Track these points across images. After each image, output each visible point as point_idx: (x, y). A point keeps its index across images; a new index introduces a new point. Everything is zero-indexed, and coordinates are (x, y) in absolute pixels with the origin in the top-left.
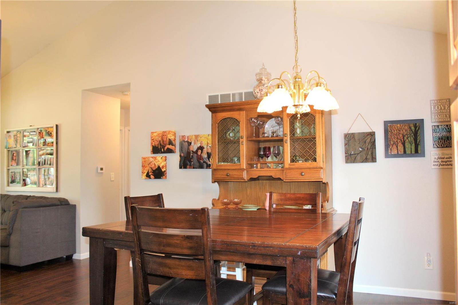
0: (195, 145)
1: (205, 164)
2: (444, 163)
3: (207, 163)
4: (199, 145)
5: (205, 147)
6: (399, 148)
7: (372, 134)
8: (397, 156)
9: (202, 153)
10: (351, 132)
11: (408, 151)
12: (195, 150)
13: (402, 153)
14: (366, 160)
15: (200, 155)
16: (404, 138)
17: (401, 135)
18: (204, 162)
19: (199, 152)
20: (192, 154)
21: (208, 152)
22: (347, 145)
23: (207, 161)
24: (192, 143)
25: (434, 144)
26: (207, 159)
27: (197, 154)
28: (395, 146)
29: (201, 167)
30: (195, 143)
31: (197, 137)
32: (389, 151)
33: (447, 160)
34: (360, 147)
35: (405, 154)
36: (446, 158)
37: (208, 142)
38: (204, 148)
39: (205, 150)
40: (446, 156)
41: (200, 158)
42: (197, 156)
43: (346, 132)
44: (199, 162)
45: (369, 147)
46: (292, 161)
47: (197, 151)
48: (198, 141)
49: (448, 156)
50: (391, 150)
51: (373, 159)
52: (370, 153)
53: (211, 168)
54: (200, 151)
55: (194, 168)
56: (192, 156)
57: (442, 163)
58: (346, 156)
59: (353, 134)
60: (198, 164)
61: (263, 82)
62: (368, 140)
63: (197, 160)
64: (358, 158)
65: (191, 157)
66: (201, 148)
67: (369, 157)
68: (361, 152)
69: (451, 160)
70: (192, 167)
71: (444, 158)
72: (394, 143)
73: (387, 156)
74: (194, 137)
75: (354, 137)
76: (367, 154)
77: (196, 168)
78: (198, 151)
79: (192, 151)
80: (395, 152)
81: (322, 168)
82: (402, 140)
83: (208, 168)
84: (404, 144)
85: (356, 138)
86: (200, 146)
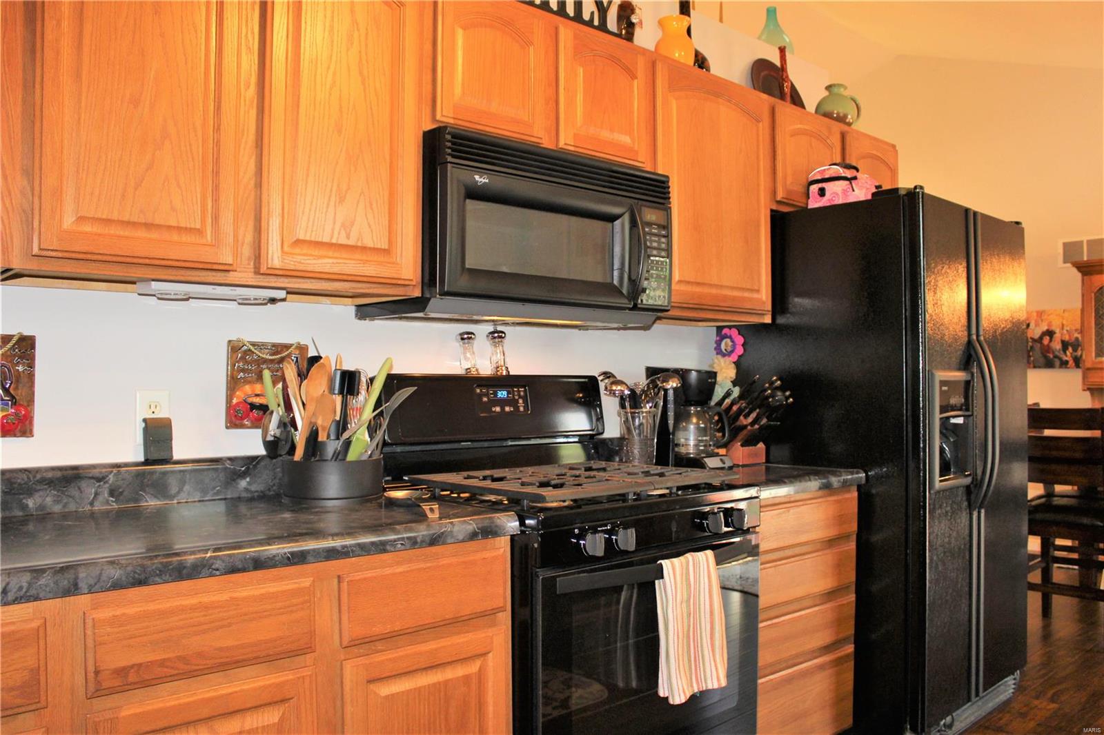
0: (1037, 328)
1: (1056, 360)
3: (1060, 359)
4: (1045, 328)
5: (1057, 331)
9: (1051, 340)
12: (1037, 336)
15: (1048, 345)
18: (1056, 357)
19: (1046, 340)
20: (1030, 344)
21: (1063, 339)
23: (1061, 356)
24: (1031, 325)
26: (1062, 352)
27: (1041, 343)
29: (1049, 364)
30: (1037, 325)
31: (1040, 314)
37: (1064, 322)
38: (1055, 333)
39: (1057, 336)
41: (1047, 349)
42: (1041, 348)
44: (1045, 357)
47: (1041, 338)
48: (1042, 321)
53: (1068, 366)
54: (1048, 338)
55: (1035, 367)
56: (1032, 347)
60: (1042, 360)
63: (1042, 353)
65: (1029, 348)
66: (1050, 333)
70: (1032, 365)
74: (1035, 314)
77: (1039, 367)
78: (1044, 338)
79: (1031, 338)
83: (1064, 366)
86: (1048, 330)
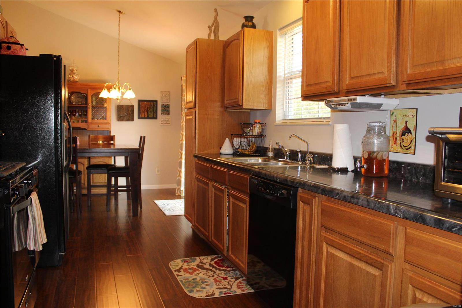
2: (166, 123)
6: (145, 114)
7: (132, 106)
8: (144, 118)
10: (121, 104)
11: (150, 116)
13: (147, 116)
14: (128, 120)
16: (148, 109)
17: (146, 108)
22: (119, 112)
25: (161, 113)
28: (143, 113)
32: (141, 116)
33: (167, 121)
34: (126, 113)
35: (148, 118)
36: (167, 120)
40: (166, 120)
43: (118, 104)
45: (131, 113)
46: (93, 119)
49: (168, 119)
50: (141, 115)
51: (132, 120)
52: (131, 116)
57: (165, 123)
58: (118, 117)
59: (122, 106)
61: (74, 71)
62: (130, 109)
64: (125, 118)
67: (130, 118)
68: (126, 115)
69: (169, 121)
71: (165, 120)
72: (143, 112)
73: (140, 117)
75: (123, 107)
76: (129, 117)
80: (143, 116)
81: (109, 123)
82: (147, 110)
84: (148, 112)
85: (124, 108)
